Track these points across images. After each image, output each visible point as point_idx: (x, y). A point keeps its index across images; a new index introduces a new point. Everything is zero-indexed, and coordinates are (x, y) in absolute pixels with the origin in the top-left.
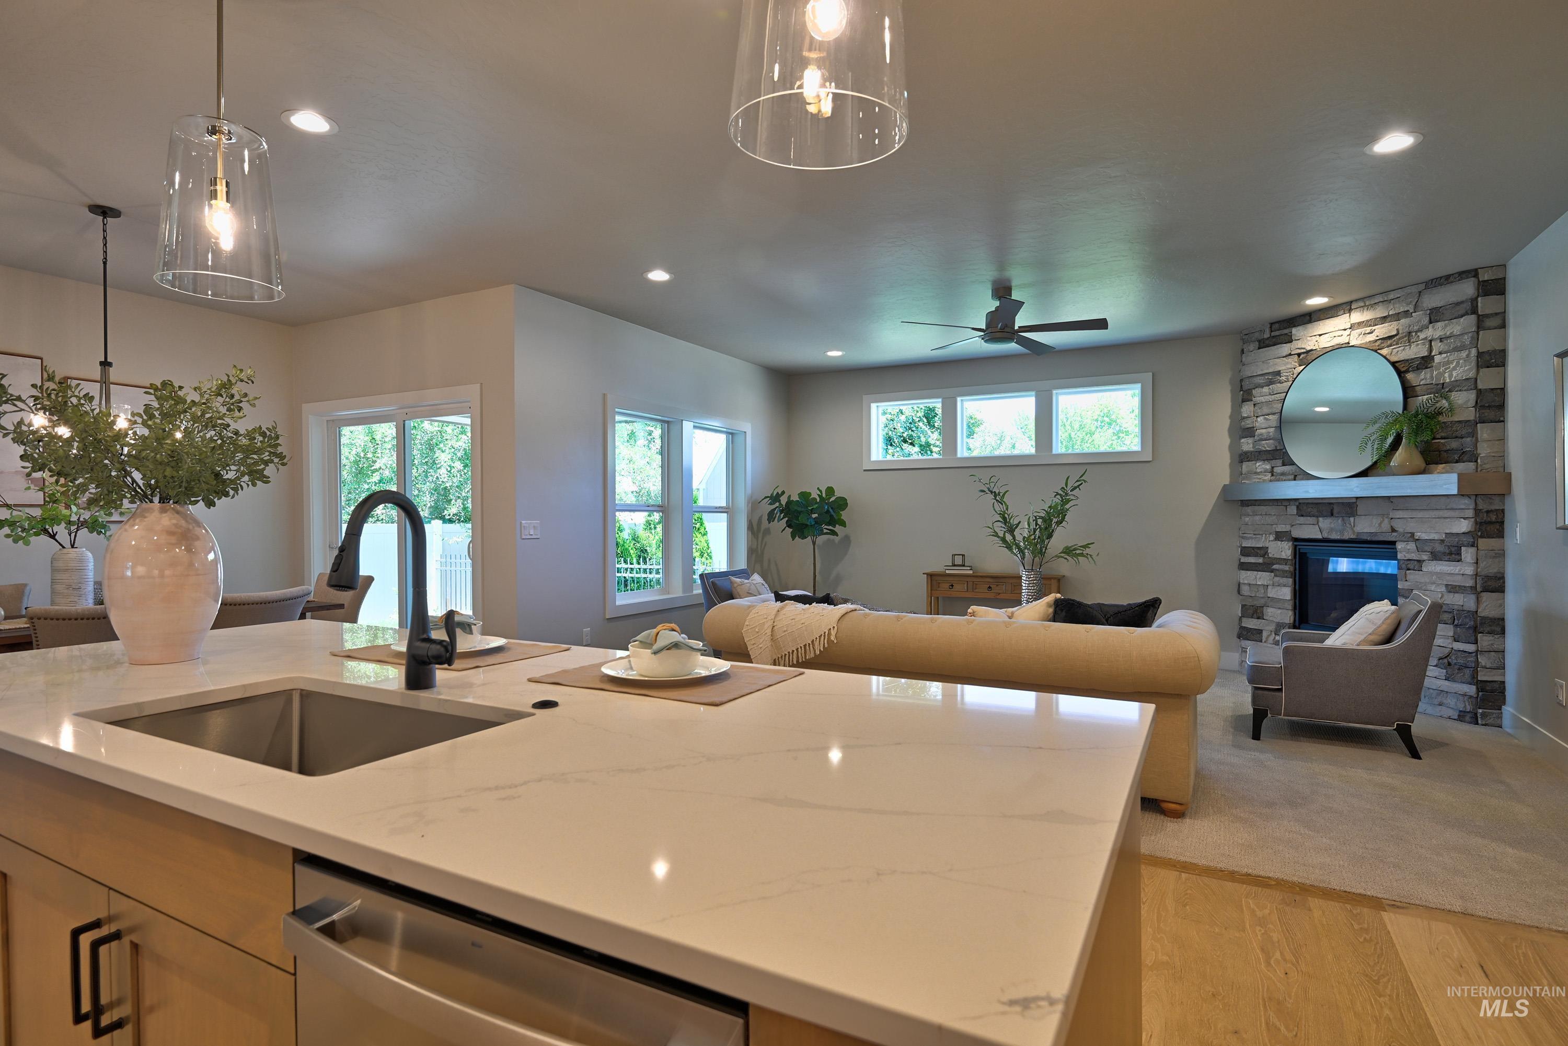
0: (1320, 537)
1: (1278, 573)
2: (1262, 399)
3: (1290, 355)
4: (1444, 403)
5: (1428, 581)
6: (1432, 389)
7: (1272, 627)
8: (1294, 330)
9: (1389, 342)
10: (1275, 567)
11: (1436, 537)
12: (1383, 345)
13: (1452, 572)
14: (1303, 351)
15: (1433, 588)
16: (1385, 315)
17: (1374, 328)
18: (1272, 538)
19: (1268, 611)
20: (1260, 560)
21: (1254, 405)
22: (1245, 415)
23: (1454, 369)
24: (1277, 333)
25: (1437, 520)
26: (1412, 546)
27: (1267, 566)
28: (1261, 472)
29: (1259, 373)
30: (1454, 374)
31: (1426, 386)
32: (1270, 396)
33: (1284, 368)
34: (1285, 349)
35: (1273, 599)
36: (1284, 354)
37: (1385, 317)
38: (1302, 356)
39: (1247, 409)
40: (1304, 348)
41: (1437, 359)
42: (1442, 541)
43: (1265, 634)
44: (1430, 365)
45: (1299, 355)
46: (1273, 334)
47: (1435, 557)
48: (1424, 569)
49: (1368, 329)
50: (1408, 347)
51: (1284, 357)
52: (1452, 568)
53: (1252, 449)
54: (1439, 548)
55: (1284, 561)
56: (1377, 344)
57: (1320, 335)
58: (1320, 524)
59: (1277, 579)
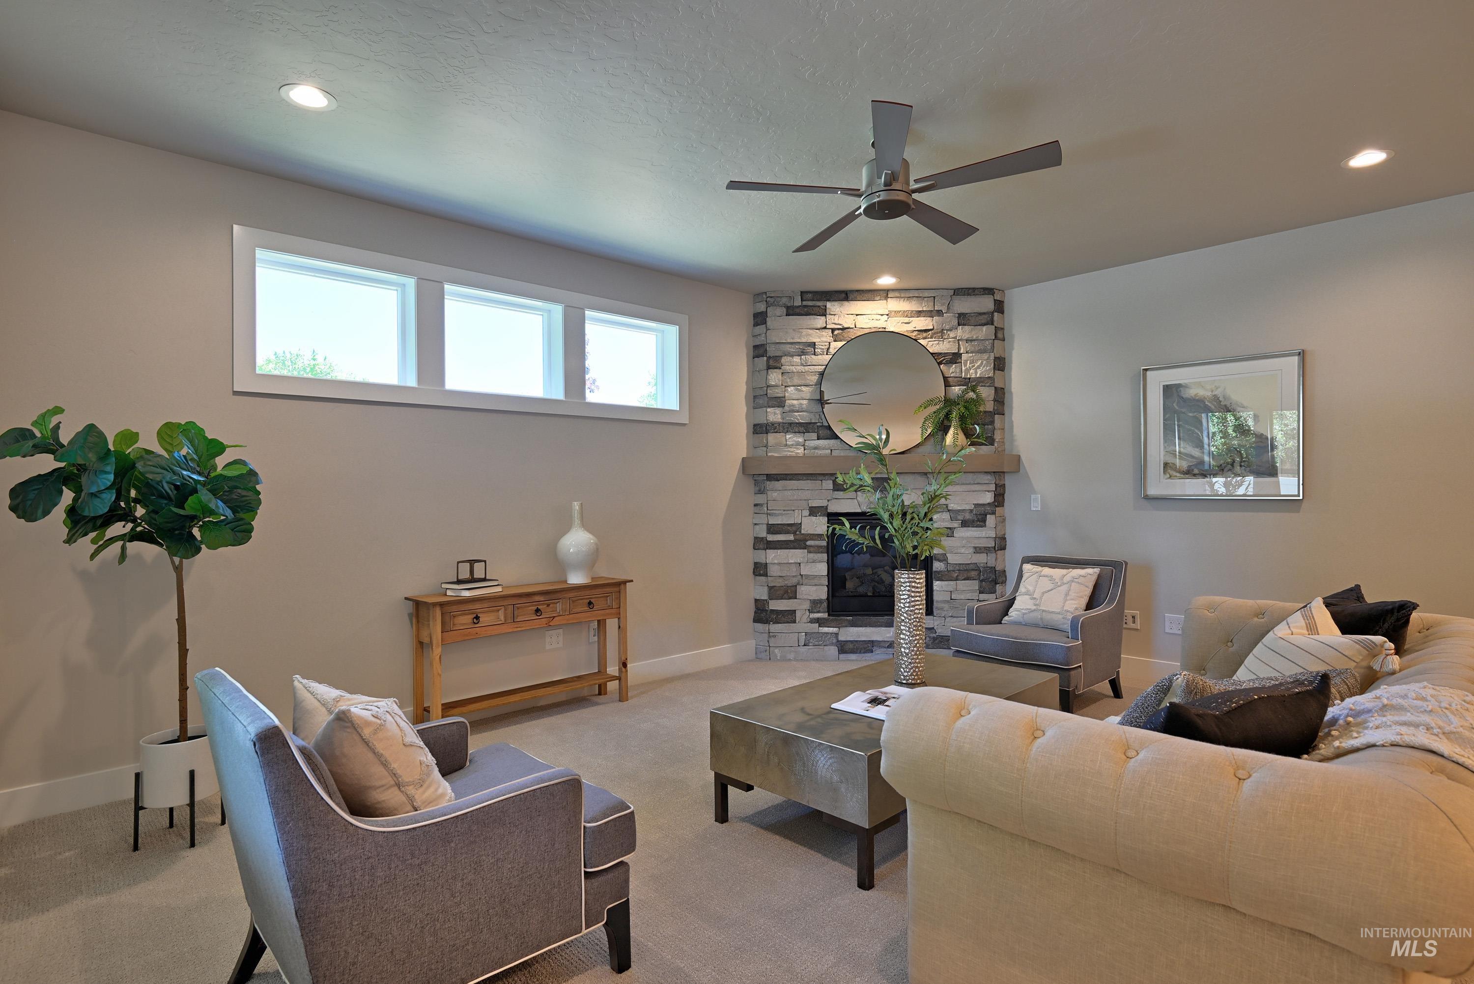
0: (859, 511)
1: (812, 549)
2: (793, 368)
3: (825, 328)
4: (971, 395)
5: (959, 545)
6: (961, 381)
7: (807, 605)
8: (829, 305)
9: (925, 335)
10: (809, 543)
11: (968, 507)
12: (919, 336)
13: (980, 536)
14: (841, 327)
15: (963, 550)
16: (920, 310)
17: (911, 319)
18: (806, 513)
19: (802, 589)
20: (791, 537)
21: (782, 373)
22: (773, 383)
23: (979, 367)
24: (810, 303)
25: (967, 493)
26: (946, 516)
27: (800, 542)
28: (792, 445)
29: (789, 341)
30: (979, 372)
31: (956, 379)
32: (802, 367)
33: (818, 340)
34: (820, 321)
35: (807, 576)
36: (819, 326)
37: (920, 311)
38: (836, 332)
39: (774, 377)
40: (841, 325)
41: (964, 357)
42: (971, 511)
43: (798, 614)
44: (958, 361)
45: (833, 330)
46: (805, 303)
47: (965, 524)
48: (955, 535)
49: (907, 320)
50: (942, 342)
51: (817, 329)
52: (979, 533)
53: (780, 420)
54: (968, 516)
55: (819, 537)
56: (914, 335)
57: (857, 315)
58: (858, 498)
59: (811, 555)
